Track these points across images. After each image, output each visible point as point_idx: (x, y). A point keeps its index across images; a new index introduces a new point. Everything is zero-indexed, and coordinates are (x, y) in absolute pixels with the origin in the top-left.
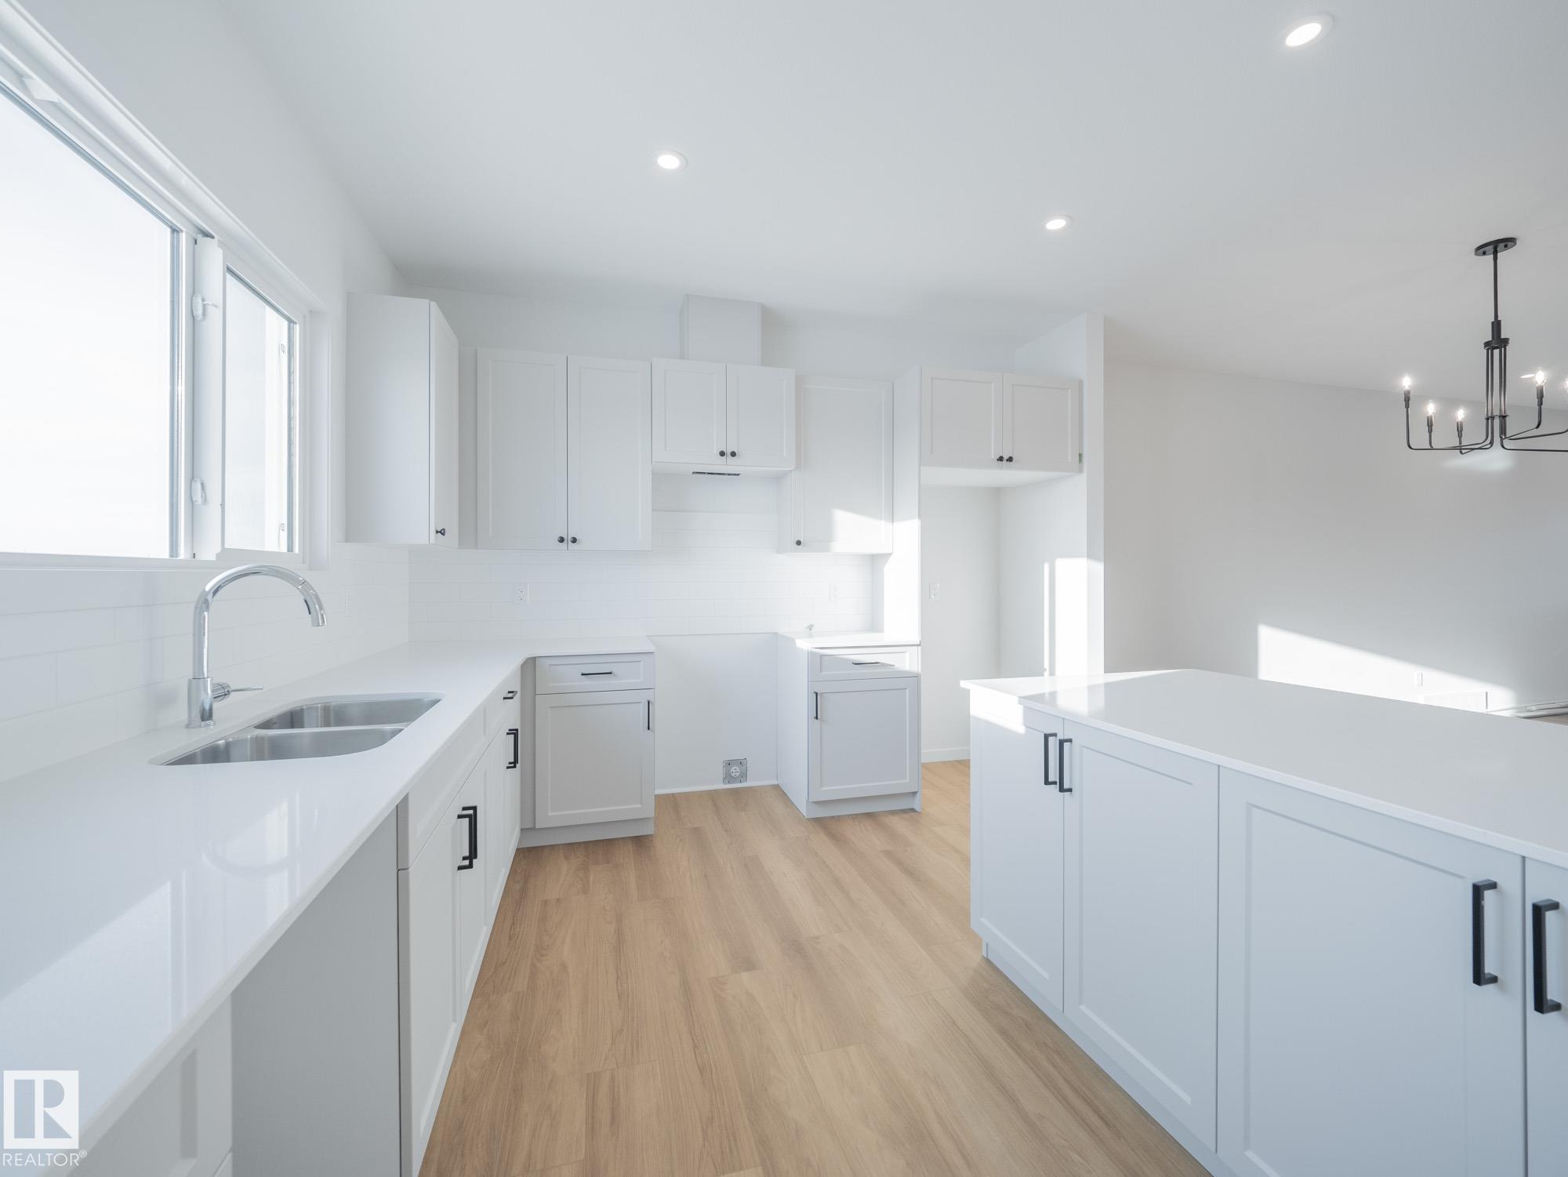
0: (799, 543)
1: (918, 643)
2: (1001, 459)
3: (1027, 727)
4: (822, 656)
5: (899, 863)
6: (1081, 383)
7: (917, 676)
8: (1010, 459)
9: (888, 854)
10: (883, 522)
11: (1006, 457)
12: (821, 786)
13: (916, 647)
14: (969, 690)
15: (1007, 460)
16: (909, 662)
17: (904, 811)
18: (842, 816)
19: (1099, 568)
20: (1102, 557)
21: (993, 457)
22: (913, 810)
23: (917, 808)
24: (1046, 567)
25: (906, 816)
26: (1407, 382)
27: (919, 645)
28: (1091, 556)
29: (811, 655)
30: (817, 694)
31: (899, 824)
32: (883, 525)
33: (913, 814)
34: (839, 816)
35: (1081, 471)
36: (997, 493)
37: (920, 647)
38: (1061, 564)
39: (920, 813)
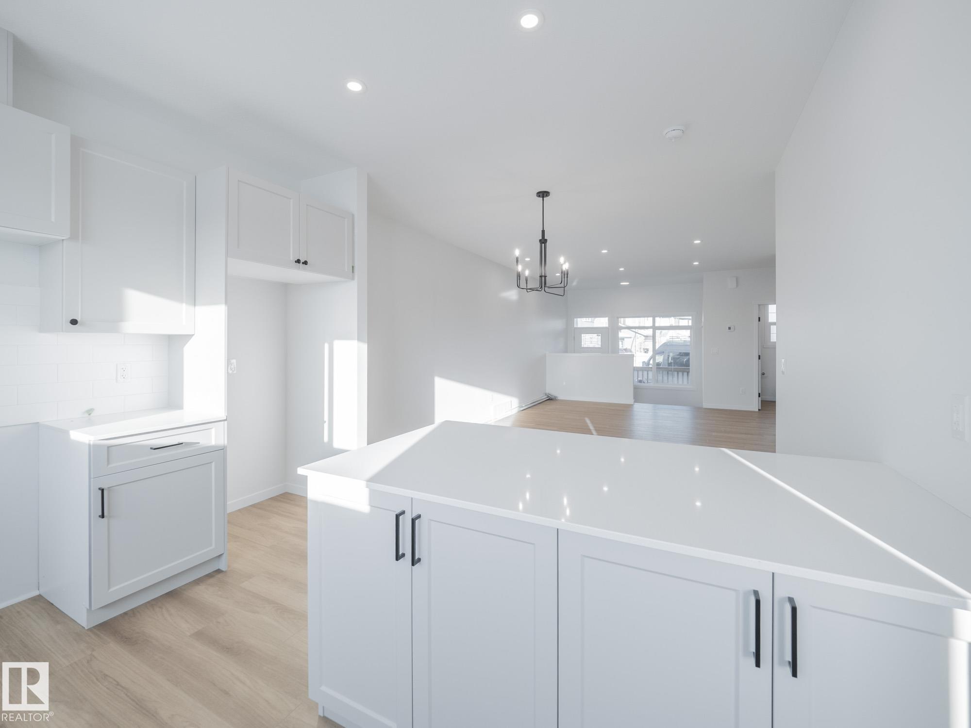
0: (74, 322)
1: (225, 419)
2: (298, 261)
3: (371, 506)
4: (109, 447)
5: (214, 642)
6: (353, 216)
7: (222, 449)
8: (305, 263)
9: (199, 635)
10: (184, 305)
11: (302, 260)
12: (109, 588)
13: (223, 422)
14: (307, 476)
15: (303, 263)
16: (215, 437)
17: (210, 576)
18: (136, 608)
19: (364, 347)
20: (367, 341)
21: (292, 259)
22: (219, 571)
23: (223, 568)
24: (326, 346)
25: (211, 581)
26: (517, 253)
27: (226, 420)
28: (360, 339)
29: (94, 449)
30: (103, 490)
31: (206, 594)
32: (184, 308)
33: (220, 576)
34: (132, 610)
35: (353, 279)
36: (285, 288)
37: (226, 422)
38: (337, 344)
39: (226, 572)
